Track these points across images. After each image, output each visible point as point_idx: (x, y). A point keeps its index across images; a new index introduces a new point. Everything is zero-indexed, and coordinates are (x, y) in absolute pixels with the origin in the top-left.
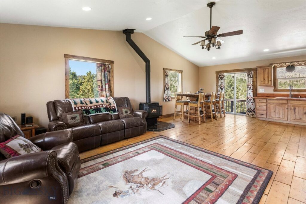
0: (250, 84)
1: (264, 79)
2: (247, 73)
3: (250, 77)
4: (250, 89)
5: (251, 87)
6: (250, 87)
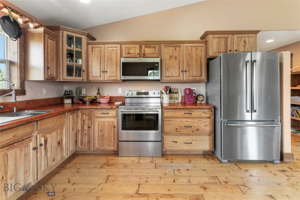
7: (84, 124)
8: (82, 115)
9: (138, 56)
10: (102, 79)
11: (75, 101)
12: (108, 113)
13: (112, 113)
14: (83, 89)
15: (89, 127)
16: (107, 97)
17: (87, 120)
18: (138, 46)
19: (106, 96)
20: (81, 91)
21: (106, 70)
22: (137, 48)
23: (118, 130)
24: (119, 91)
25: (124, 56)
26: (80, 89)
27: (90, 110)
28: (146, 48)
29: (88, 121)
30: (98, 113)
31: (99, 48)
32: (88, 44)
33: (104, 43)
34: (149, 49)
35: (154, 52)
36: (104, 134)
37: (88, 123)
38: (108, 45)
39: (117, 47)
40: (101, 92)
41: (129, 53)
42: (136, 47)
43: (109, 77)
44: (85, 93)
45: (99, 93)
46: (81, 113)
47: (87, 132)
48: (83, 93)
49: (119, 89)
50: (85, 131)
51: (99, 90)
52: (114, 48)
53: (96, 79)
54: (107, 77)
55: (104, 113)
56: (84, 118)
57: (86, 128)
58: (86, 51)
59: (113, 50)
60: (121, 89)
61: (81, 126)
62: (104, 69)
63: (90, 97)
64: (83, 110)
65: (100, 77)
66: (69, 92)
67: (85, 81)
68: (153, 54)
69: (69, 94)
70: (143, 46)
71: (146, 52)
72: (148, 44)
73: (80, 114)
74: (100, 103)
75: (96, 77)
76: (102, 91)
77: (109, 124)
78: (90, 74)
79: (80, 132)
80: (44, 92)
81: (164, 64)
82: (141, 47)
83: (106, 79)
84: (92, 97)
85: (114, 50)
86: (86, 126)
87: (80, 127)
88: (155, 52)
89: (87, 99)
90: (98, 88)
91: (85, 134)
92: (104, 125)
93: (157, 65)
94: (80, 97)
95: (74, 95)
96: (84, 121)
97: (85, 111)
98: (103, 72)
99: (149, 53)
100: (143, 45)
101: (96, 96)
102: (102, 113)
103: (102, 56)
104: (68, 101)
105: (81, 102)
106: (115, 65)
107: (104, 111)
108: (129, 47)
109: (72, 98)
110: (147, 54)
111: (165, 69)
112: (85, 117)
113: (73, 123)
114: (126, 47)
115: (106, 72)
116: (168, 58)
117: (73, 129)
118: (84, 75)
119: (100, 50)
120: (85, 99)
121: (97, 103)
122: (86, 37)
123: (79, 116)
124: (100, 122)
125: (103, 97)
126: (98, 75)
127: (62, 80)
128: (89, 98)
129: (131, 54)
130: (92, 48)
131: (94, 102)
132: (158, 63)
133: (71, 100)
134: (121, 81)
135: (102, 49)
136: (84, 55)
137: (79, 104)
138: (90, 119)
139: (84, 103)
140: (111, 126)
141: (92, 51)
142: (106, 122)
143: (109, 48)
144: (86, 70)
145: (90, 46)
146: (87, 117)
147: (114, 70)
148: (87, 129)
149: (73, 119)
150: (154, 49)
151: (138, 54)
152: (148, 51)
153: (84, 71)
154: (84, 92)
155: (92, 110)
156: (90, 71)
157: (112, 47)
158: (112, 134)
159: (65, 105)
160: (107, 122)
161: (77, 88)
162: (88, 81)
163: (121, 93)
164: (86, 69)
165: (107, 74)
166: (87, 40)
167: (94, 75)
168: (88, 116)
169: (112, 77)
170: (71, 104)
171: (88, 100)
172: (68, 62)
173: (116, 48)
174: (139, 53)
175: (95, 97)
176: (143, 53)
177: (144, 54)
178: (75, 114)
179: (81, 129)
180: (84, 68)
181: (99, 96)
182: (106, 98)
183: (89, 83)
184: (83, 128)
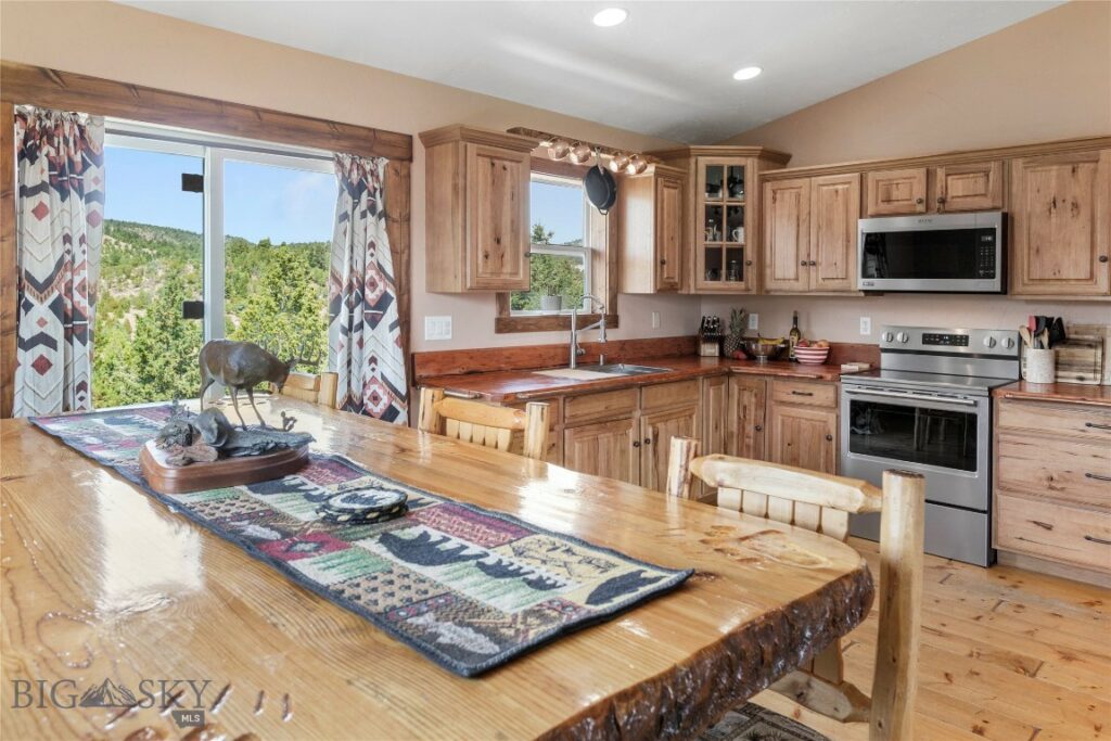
0: (371, 273)
1: (498, 241)
2: (340, 163)
3: (372, 208)
4: (374, 322)
5: (383, 303)
6: (371, 296)
7: (745, 416)
8: (742, 390)
9: (921, 208)
10: (799, 286)
11: (730, 349)
12: (810, 394)
13: (822, 394)
14: (751, 315)
15: (758, 429)
16: (821, 346)
17: (753, 408)
18: (920, 173)
19: (816, 342)
20: (745, 321)
21: (813, 258)
22: (915, 181)
23: (838, 449)
24: (862, 326)
25: (871, 210)
26: (743, 315)
27: (762, 378)
28: (950, 178)
29: (756, 410)
30: (783, 391)
31: (793, 191)
32: (763, 180)
33: (809, 174)
34: (960, 181)
35: (980, 188)
36: (799, 455)
37: (756, 416)
38: (821, 180)
39: (849, 183)
40: (802, 327)
41: (888, 201)
42: (915, 177)
43: (824, 279)
44: (756, 327)
45: (795, 330)
46: (739, 386)
47: (752, 441)
48: (751, 327)
49: (863, 319)
50: (749, 437)
51: (796, 320)
52: (840, 187)
53: (785, 286)
54: (817, 281)
55: (800, 391)
56: (746, 402)
57: (750, 429)
58: (756, 203)
59: (837, 191)
60: (868, 320)
61: (739, 423)
62: (809, 255)
63: (770, 343)
64: (743, 378)
65: (797, 279)
66: (714, 322)
67: (754, 292)
68: (976, 195)
69: (714, 330)
70: (941, 173)
71: (951, 193)
72: (959, 162)
73: (736, 387)
74: (796, 361)
75: (784, 280)
76: (808, 325)
77: (814, 427)
78: (768, 271)
79: (735, 440)
80: (655, 320)
81: (1025, 232)
82: (930, 175)
83: (813, 286)
84: (774, 343)
85: (840, 192)
86: (750, 423)
87: (735, 425)
88: (987, 189)
89: (760, 348)
90: (796, 312)
91: (748, 447)
92: (799, 426)
93: (990, 238)
94: (743, 339)
95: (728, 332)
96: (745, 407)
97: (748, 382)
98: (804, 264)
99: (960, 194)
100: (941, 167)
101: (787, 338)
102: (794, 393)
103: (804, 216)
104: (709, 350)
105: (743, 356)
106: (840, 242)
107: (801, 387)
108: (890, 180)
109: (721, 341)
110: (953, 197)
111: (1026, 251)
112: (749, 399)
113: (718, 410)
114: (877, 181)
115: (814, 264)
116: (1039, 208)
117: (716, 427)
118: (750, 273)
119: (798, 196)
120: (754, 347)
121: (791, 360)
122: (756, 160)
123: (733, 394)
124: (790, 417)
125: (808, 344)
126: (791, 274)
127: (693, 292)
128: (767, 345)
129: (896, 203)
130: (774, 192)
131: (780, 356)
132: (992, 231)
133: (717, 346)
134: (863, 294)
135: (804, 192)
136: (750, 216)
137: (738, 359)
138: (762, 405)
139: (751, 358)
140: (820, 435)
141: (774, 199)
142: (804, 421)
143: (825, 188)
144: (755, 261)
145: (768, 187)
146: (753, 400)
147: (839, 257)
148: (752, 435)
149: (718, 400)
150: (981, 181)
151: (920, 201)
152: (958, 187)
153: (750, 264)
154: (754, 324)
155: (768, 379)
156: (768, 261)
157: (834, 184)
158: (822, 460)
159: (702, 360)
160: (807, 419)
161: (735, 312)
162: (764, 293)
163: (869, 332)
164: (755, 256)
165: (817, 271)
166: (760, 169)
167: (779, 274)
168: (756, 395)
169: (832, 281)
170: (717, 359)
171: (763, 350)
172: (708, 242)
173: (846, 186)
174: (925, 199)
175: (786, 342)
176: (938, 194)
177: (943, 201)
178: (723, 387)
179: (739, 430)
180: (749, 254)
181: (796, 338)
182: (815, 347)
183: (765, 298)
184: (744, 428)
